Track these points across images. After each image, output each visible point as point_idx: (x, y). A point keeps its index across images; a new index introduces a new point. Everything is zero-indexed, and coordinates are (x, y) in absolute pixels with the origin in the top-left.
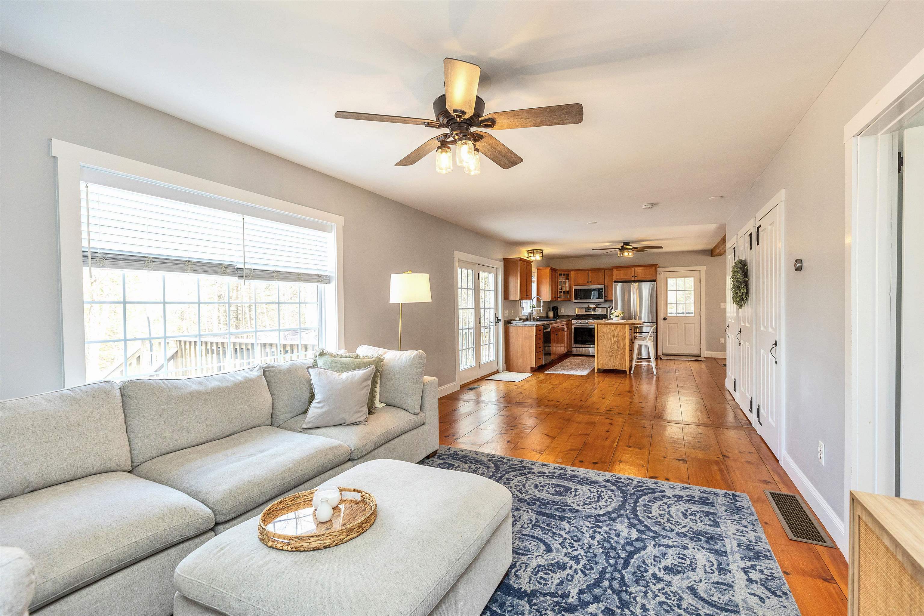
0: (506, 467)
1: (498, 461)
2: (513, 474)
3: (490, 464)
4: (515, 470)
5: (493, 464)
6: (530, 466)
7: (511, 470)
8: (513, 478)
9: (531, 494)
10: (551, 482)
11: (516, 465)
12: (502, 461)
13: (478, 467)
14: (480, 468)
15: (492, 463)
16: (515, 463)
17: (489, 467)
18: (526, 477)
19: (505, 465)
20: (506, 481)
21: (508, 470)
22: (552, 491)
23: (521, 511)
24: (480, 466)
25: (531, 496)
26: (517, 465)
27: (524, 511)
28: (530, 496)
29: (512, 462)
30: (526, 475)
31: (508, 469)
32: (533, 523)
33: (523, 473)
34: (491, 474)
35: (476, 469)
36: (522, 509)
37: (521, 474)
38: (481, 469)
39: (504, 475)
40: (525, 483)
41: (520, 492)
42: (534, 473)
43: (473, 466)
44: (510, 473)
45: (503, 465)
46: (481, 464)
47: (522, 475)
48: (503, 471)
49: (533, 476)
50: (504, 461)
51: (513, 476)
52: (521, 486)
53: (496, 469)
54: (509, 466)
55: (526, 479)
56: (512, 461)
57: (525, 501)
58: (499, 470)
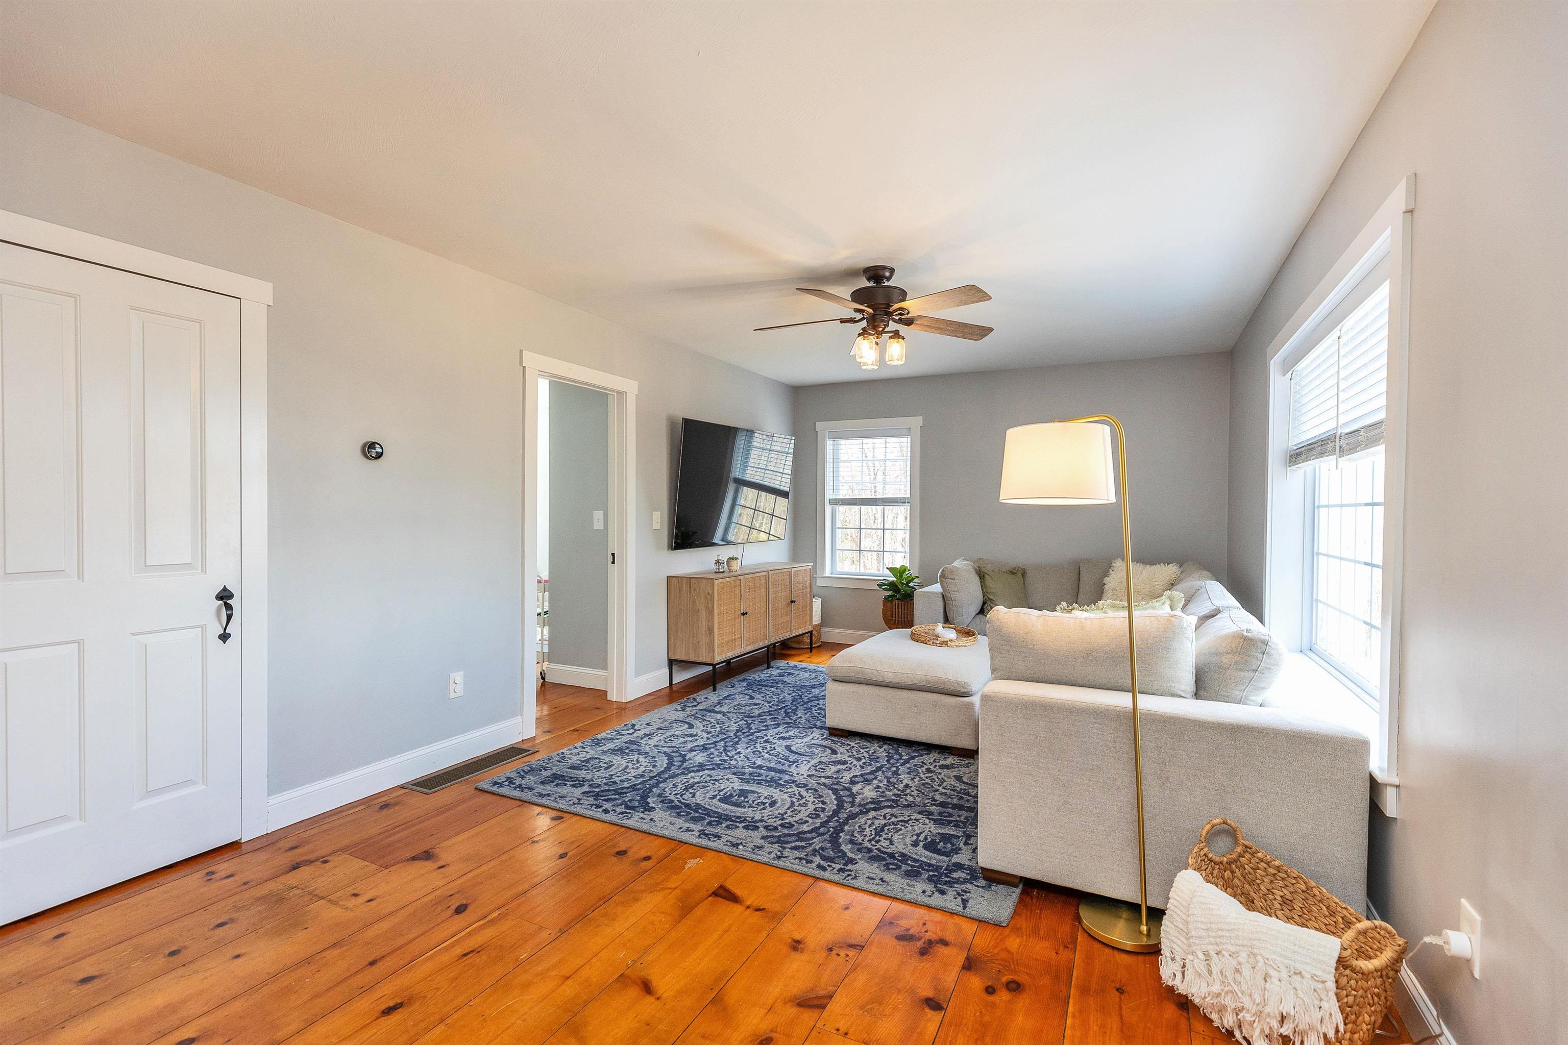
0: (817, 843)
1: (832, 860)
2: (805, 828)
3: (851, 851)
4: (800, 836)
5: (841, 851)
6: (767, 845)
7: (808, 836)
8: (807, 819)
9: (786, 793)
10: (747, 810)
11: (796, 848)
12: (824, 858)
13: (873, 842)
14: (870, 841)
15: (844, 854)
16: (796, 853)
17: (852, 842)
18: (783, 819)
19: (817, 847)
20: (820, 813)
21: (814, 834)
22: (751, 797)
23: (806, 775)
24: (870, 846)
25: (786, 791)
26: (792, 848)
27: (802, 775)
28: (788, 790)
29: (802, 855)
30: (781, 825)
31: (813, 838)
32: (796, 764)
33: (787, 827)
34: (846, 828)
35: (877, 838)
36: (805, 776)
37: (791, 826)
38: (867, 838)
39: (823, 824)
40: (788, 809)
41: (801, 795)
42: (766, 827)
43: (884, 845)
44: (810, 828)
45: (822, 848)
46: (870, 850)
47: (790, 823)
48: (823, 834)
49: (771, 822)
50: (817, 859)
51: (807, 822)
52: (797, 804)
53: (838, 837)
54: (811, 844)
55: (785, 816)
56: (801, 859)
57: (798, 786)
58: (831, 836)
